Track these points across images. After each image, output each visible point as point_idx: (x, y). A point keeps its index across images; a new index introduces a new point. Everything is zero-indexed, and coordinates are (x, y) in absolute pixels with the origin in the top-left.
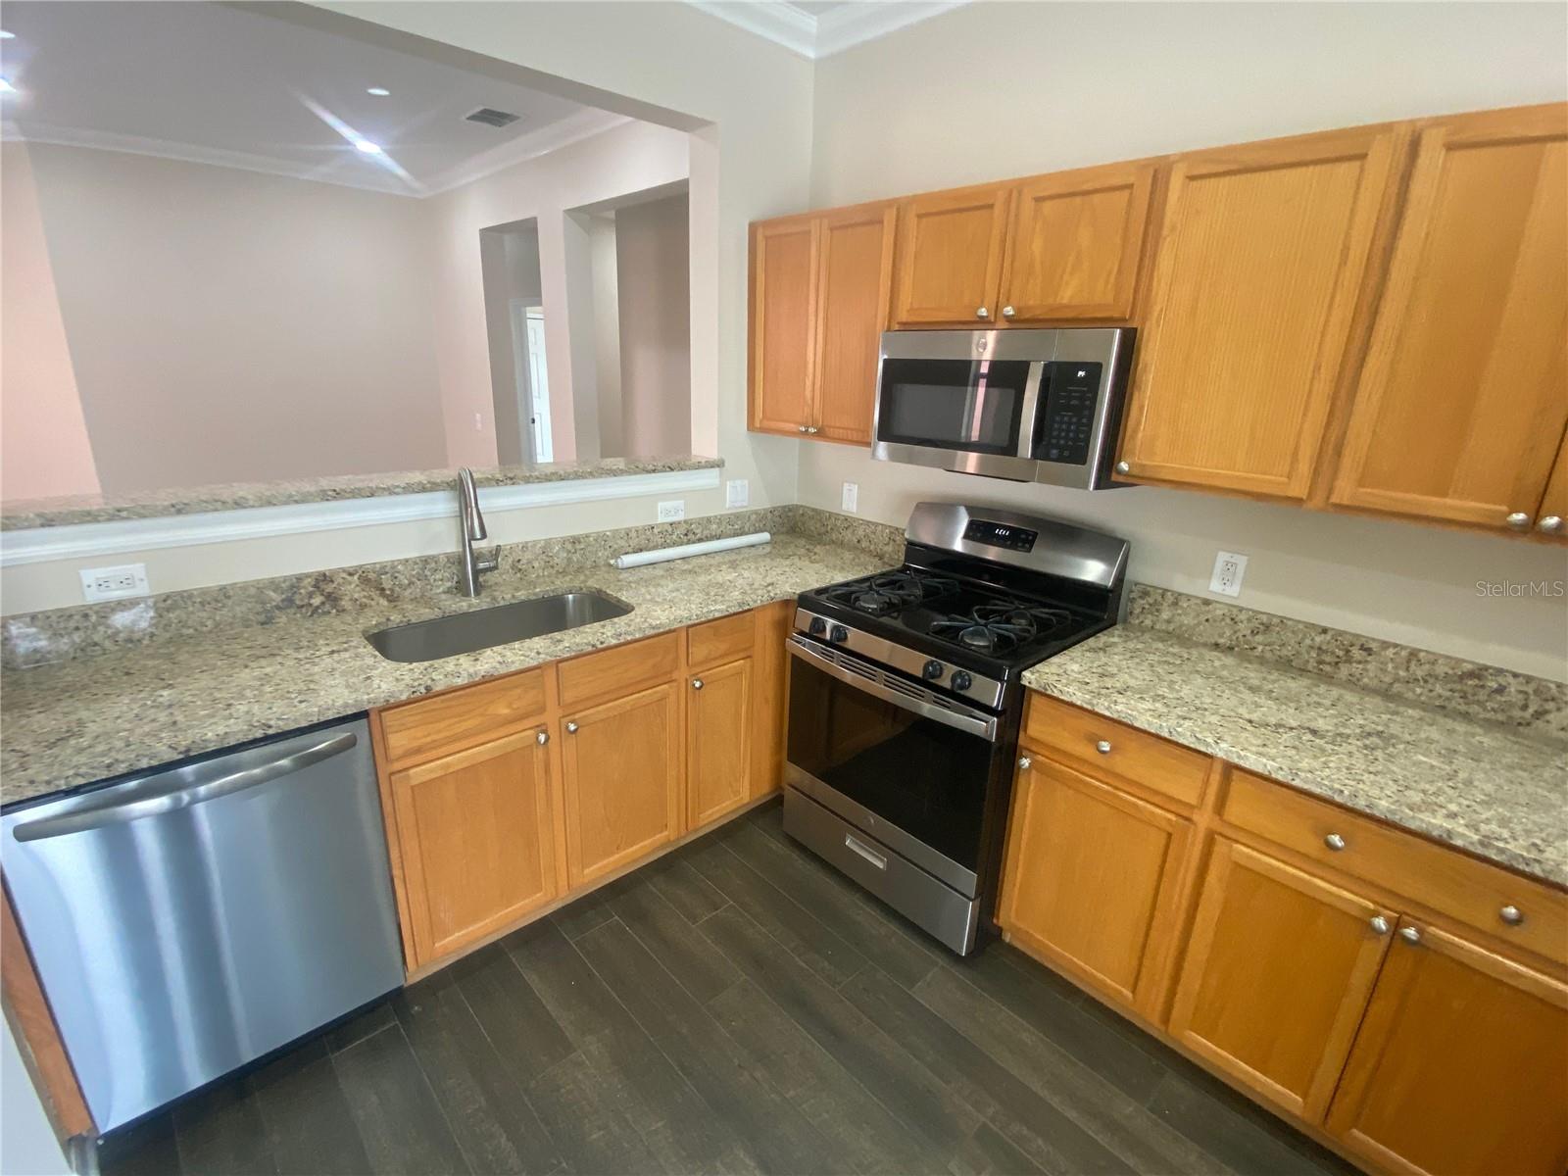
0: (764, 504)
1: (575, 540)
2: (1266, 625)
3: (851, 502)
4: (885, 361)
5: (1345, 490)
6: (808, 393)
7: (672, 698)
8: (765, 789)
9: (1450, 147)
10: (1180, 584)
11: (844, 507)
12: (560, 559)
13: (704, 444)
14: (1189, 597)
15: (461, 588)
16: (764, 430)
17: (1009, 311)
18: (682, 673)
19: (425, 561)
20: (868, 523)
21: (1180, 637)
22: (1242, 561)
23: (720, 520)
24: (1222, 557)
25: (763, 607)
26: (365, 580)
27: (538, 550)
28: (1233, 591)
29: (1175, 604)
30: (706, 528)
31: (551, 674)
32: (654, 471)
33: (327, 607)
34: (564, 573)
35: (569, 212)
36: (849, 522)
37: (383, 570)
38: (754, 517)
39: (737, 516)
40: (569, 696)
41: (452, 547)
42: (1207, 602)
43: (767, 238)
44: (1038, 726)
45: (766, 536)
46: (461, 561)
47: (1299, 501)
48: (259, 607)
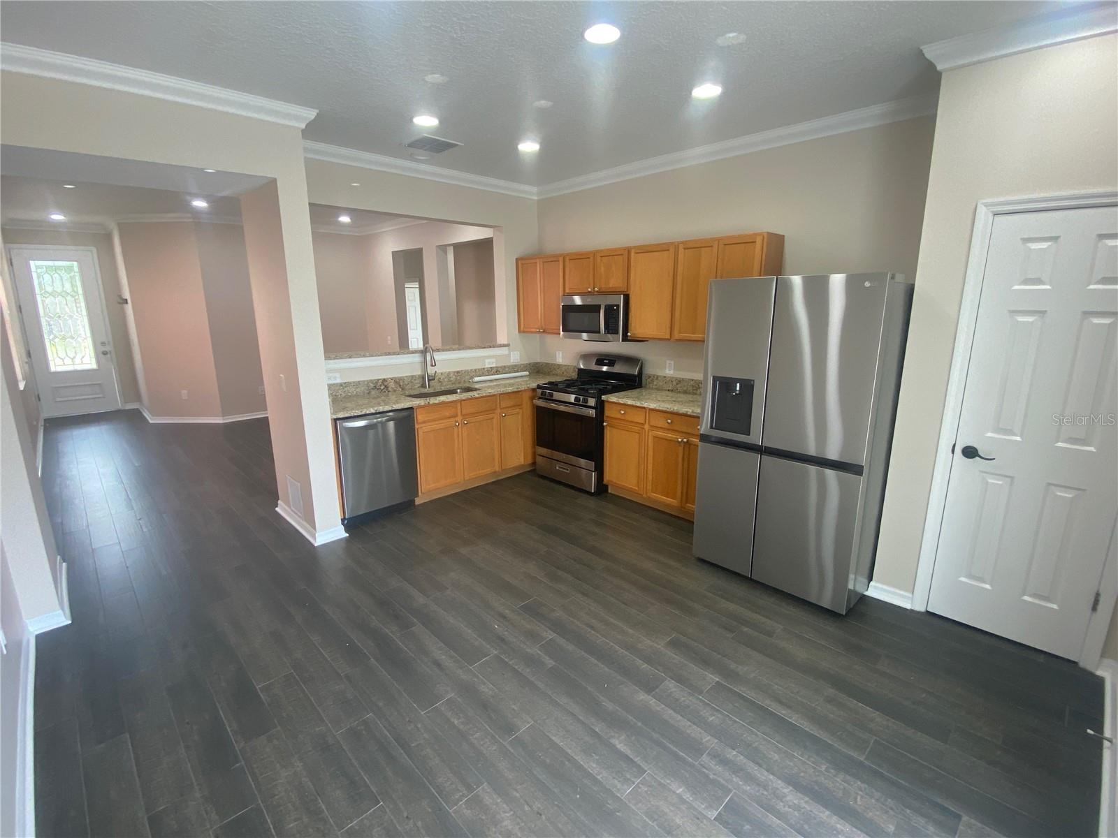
0: (526, 362)
1: (458, 372)
2: (680, 381)
3: (560, 359)
4: (563, 306)
5: (677, 335)
6: (539, 318)
7: (496, 418)
8: (530, 461)
9: (685, 249)
10: (660, 373)
11: (557, 360)
12: (453, 378)
13: (502, 338)
14: (660, 376)
15: (423, 386)
16: (524, 332)
17: (596, 289)
18: (498, 411)
19: (412, 376)
20: (566, 365)
21: (659, 389)
22: (672, 362)
23: (509, 367)
24: (668, 362)
25: (525, 390)
26: (395, 382)
27: (446, 375)
28: (672, 372)
29: (657, 378)
30: (503, 370)
31: (459, 404)
32: (484, 348)
33: (385, 390)
34: (454, 383)
35: (437, 246)
36: (559, 366)
37: (400, 379)
38: (522, 366)
39: (516, 366)
40: (464, 412)
41: (419, 372)
42: (665, 377)
43: (522, 264)
44: (609, 412)
45: (527, 373)
46: (423, 378)
47: (668, 339)
48: (367, 388)
